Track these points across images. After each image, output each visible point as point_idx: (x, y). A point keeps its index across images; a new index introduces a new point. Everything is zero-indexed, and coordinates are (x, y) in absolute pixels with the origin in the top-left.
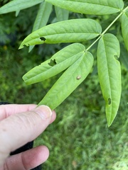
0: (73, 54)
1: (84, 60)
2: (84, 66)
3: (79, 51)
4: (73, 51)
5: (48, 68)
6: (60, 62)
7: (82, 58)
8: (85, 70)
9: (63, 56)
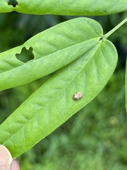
0: (75, 40)
1: (96, 58)
2: (94, 72)
3: (89, 36)
4: (75, 33)
5: (14, 66)
6: (42, 54)
7: (93, 53)
8: (95, 80)
9: (51, 44)
